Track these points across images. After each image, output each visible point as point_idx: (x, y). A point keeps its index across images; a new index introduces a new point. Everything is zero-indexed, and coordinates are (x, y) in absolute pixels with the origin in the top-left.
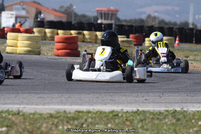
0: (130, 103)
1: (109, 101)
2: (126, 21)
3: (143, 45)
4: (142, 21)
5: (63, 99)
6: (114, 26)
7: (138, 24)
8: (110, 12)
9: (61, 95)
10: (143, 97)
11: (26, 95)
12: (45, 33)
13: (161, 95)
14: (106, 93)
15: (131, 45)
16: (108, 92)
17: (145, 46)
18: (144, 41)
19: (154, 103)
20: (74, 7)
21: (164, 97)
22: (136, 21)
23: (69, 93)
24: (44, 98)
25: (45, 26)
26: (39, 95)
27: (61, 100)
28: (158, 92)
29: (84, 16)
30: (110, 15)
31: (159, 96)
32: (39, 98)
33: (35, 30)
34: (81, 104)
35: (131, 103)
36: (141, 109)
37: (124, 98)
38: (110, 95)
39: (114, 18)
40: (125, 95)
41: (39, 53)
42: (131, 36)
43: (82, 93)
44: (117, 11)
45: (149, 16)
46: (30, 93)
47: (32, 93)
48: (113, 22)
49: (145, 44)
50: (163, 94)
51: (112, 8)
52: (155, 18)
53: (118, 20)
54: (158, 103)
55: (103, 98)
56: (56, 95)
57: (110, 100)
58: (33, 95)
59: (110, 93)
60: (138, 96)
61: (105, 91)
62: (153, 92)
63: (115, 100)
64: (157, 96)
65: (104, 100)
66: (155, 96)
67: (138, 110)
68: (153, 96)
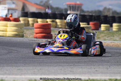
0: (84, 73)
1: (69, 72)
2: (88, 12)
3: (100, 30)
4: (100, 12)
7: (97, 14)
8: (77, 6)
10: (95, 69)
12: (28, 21)
13: (108, 67)
14: (68, 66)
15: (89, 30)
18: (100, 27)
19: (102, 73)
22: (95, 12)
28: (107, 65)
29: (57, 8)
31: (107, 68)
33: (21, 19)
34: (49, 74)
36: (91, 78)
38: (71, 68)
39: (79, 9)
41: (23, 36)
42: (91, 23)
43: (51, 66)
44: (82, 5)
45: (105, 8)
48: (78, 13)
49: (101, 29)
50: (110, 67)
51: (78, 2)
53: (83, 11)
54: (105, 73)
55: (65, 69)
57: (70, 71)
59: (71, 66)
60: (91, 68)
61: (68, 64)
62: (103, 65)
63: (73, 71)
64: (105, 68)
65: (65, 71)
66: (103, 68)
67: (89, 79)
68: (102, 68)
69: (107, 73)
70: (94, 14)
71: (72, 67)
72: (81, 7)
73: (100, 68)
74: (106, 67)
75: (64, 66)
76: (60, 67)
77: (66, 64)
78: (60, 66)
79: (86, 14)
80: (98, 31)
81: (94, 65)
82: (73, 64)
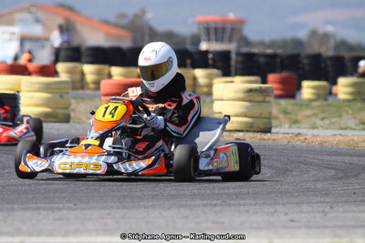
2: (262, 43)
3: (298, 97)
4: (298, 43)
5: (109, 221)
6: (233, 56)
7: (290, 51)
8: (229, 26)
9: (107, 211)
10: (286, 214)
11: (28, 214)
12: (83, 74)
13: (328, 209)
14: (206, 205)
15: (267, 99)
16: (211, 205)
17: (302, 100)
18: (299, 87)
19: (310, 227)
20: (149, 15)
21: (334, 215)
22: (284, 43)
23: (124, 207)
24: (68, 219)
25: (84, 59)
26: (58, 214)
27: (106, 225)
28: (323, 202)
30: (228, 33)
31: (323, 211)
32: (56, 219)
33: (61, 67)
39: (236, 37)
40: (248, 212)
41: (67, 119)
42: (271, 77)
44: (242, 22)
45: (314, 33)
46: (38, 208)
47: (44, 209)
48: (231, 47)
49: (301, 94)
50: (332, 207)
51: (231, 16)
52: (326, 36)
53: (247, 42)
54: (319, 227)
55: (198, 217)
56: (95, 214)
57: (214, 222)
58: (44, 213)
59: (215, 205)
60: (276, 211)
61: (205, 202)
62: (310, 202)
63: (223, 223)
64: (319, 212)
65: (199, 223)
66: (313, 212)
68: (309, 212)
69: (326, 227)
70: (280, 51)
71: (217, 208)
72: (240, 30)
73: (301, 212)
74: (321, 209)
75: (195, 206)
76: (182, 210)
77: (200, 202)
78: (183, 206)
79: (256, 50)
80: (292, 101)
81: (284, 204)
82: (219, 202)
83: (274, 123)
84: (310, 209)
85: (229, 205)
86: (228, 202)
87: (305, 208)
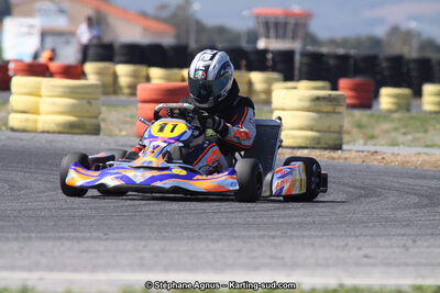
1: (267, 261)
2: (333, 42)
3: (375, 107)
4: (376, 42)
6: (297, 58)
7: (365, 51)
8: (292, 21)
10: (359, 249)
12: (115, 76)
13: (410, 243)
14: (262, 237)
15: (338, 109)
16: (269, 236)
17: (380, 111)
18: (377, 95)
19: (388, 264)
21: (416, 250)
22: (359, 42)
25: (117, 58)
28: (404, 235)
29: (221, 30)
30: (290, 28)
31: (404, 246)
35: (325, 265)
36: (349, 282)
37: (308, 252)
38: (273, 245)
39: (301, 33)
41: (96, 131)
42: (343, 82)
43: (200, 237)
44: (308, 16)
45: (395, 30)
48: (296, 46)
49: (379, 103)
50: (414, 241)
51: (296, 9)
52: (408, 35)
53: (313, 40)
54: (398, 265)
57: (272, 257)
59: (274, 237)
60: (346, 245)
61: (261, 233)
62: (389, 235)
63: (283, 258)
64: (398, 247)
65: (254, 258)
66: (391, 246)
67: (341, 285)
68: (386, 247)
69: (407, 264)
70: (352, 52)
71: (276, 241)
72: (305, 25)
73: (379, 247)
74: (401, 243)
75: (249, 237)
76: (233, 241)
77: (256, 233)
78: (235, 238)
79: (324, 50)
80: (368, 112)
81: (357, 237)
82: (279, 233)
83: (346, 138)
84: (388, 243)
85: (291, 237)
86: (290, 233)
87: (382, 241)
